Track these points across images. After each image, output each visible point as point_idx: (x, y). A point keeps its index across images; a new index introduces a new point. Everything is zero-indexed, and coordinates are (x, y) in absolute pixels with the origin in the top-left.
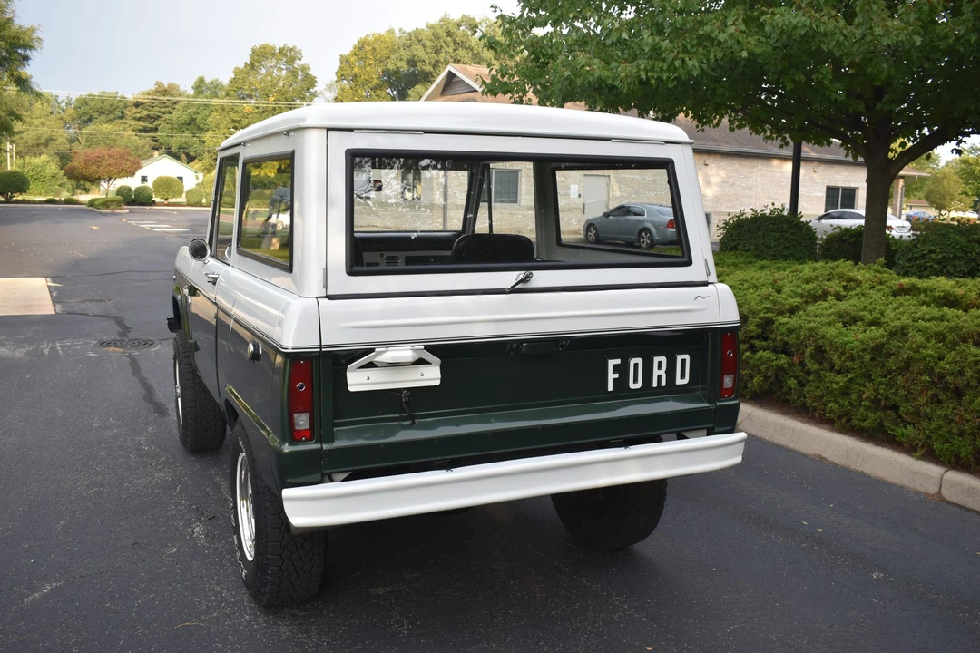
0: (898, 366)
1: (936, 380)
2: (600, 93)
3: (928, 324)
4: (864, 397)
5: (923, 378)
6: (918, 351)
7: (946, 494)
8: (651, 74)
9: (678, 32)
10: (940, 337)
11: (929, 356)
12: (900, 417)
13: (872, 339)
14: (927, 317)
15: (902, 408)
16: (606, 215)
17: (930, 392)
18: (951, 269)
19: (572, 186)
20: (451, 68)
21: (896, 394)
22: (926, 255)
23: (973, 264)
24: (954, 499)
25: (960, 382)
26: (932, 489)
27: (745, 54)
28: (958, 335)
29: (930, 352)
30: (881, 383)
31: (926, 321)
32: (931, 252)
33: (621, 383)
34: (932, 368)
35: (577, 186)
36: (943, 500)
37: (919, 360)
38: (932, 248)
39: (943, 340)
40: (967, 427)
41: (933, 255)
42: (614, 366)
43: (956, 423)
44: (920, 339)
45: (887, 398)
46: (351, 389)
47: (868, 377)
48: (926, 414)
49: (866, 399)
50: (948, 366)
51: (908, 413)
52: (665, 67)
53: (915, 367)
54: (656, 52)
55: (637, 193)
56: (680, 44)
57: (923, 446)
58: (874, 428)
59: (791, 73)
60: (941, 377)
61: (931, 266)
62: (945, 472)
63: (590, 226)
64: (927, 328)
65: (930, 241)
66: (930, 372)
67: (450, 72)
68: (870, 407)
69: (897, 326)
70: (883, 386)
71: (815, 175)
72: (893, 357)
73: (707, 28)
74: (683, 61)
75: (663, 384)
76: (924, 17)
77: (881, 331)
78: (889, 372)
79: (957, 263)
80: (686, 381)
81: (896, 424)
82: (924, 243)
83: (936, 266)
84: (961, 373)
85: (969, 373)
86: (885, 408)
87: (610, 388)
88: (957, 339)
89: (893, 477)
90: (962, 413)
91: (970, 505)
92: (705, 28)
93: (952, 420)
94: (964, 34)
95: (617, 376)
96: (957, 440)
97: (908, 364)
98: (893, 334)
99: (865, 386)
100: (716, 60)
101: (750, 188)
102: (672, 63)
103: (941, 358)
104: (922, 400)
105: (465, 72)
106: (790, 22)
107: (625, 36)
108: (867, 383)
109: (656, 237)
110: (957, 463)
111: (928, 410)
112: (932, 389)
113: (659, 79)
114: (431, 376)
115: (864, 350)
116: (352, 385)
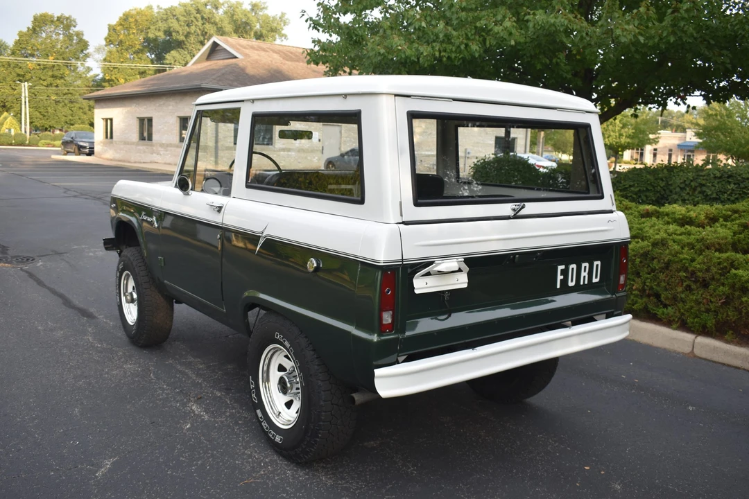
0: (660, 266)
1: (689, 275)
2: (405, 67)
3: (680, 237)
4: (634, 288)
5: (681, 274)
6: (676, 256)
7: (697, 352)
8: (443, 54)
9: (462, 24)
10: (691, 246)
11: (685, 259)
12: (660, 301)
13: (642, 248)
14: (678, 232)
15: (663, 295)
17: (685, 284)
18: (644, 199)
20: (215, 39)
21: (658, 285)
22: (626, 188)
23: (658, 195)
24: (704, 355)
25: (708, 276)
26: (687, 350)
27: (513, 43)
28: (703, 244)
29: (685, 256)
30: (647, 278)
31: (678, 235)
32: (630, 186)
33: (564, 282)
34: (687, 268)
36: (695, 356)
37: (677, 262)
38: (632, 183)
39: (693, 248)
40: (712, 307)
41: (632, 189)
42: (562, 270)
43: (703, 304)
44: (676, 247)
45: (651, 288)
46: (417, 292)
47: (638, 274)
48: (681, 298)
49: (635, 290)
50: (698, 266)
51: (667, 298)
52: (454, 49)
53: (674, 266)
54: (448, 38)
56: (463, 33)
57: (677, 321)
58: (640, 309)
59: (541, 57)
60: (693, 273)
61: (631, 196)
62: (696, 337)
63: (329, 163)
64: (680, 240)
65: (630, 179)
66: (686, 270)
67: (214, 42)
68: (638, 295)
69: (659, 239)
70: (649, 280)
72: (655, 260)
73: (483, 22)
74: (467, 45)
75: (586, 282)
76: (643, 23)
77: (646, 242)
78: (653, 270)
79: (648, 194)
80: (597, 280)
81: (657, 306)
82: (625, 180)
83: (635, 196)
84: (708, 270)
85: (714, 270)
86: (649, 296)
87: (558, 287)
88: (703, 248)
89: (657, 342)
90: (708, 297)
91: (716, 359)
92: (482, 22)
93: (700, 303)
94: (666, 36)
95: (562, 277)
96: (704, 316)
97: (667, 265)
98: (655, 244)
99: (634, 281)
100: (491, 46)
102: (459, 47)
103: (693, 260)
104: (680, 289)
105: (227, 42)
106: (547, 22)
107: (424, 24)
108: (636, 279)
110: (704, 331)
111: (683, 296)
112: (685, 281)
113: (449, 58)
114: (461, 281)
115: (635, 256)
116: (417, 289)
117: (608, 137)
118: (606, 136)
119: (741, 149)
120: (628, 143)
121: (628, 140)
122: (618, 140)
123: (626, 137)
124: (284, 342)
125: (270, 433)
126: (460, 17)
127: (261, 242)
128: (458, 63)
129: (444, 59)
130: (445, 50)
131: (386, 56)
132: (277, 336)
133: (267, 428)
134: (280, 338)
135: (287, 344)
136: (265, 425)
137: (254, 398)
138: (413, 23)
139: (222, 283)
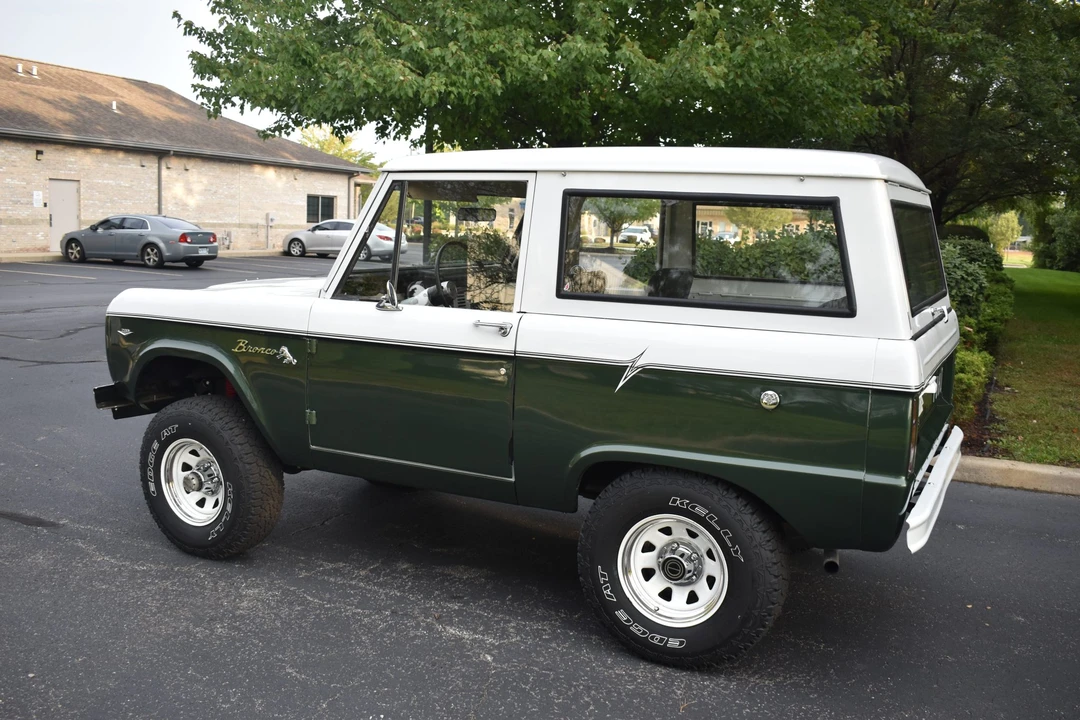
16: (94, 228)
19: (35, 193)
35: (41, 193)
55: (112, 201)
63: (70, 241)
71: (296, 183)
101: (233, 197)
109: (167, 254)
124: (693, 507)
125: (652, 638)
126: (471, 37)
127: (629, 374)
128: (470, 102)
129: (452, 96)
130: (453, 84)
131: (375, 89)
132: (675, 501)
133: (644, 633)
134: (682, 504)
135: (700, 510)
136: (636, 629)
137: (608, 596)
138: (408, 42)
139: (512, 439)
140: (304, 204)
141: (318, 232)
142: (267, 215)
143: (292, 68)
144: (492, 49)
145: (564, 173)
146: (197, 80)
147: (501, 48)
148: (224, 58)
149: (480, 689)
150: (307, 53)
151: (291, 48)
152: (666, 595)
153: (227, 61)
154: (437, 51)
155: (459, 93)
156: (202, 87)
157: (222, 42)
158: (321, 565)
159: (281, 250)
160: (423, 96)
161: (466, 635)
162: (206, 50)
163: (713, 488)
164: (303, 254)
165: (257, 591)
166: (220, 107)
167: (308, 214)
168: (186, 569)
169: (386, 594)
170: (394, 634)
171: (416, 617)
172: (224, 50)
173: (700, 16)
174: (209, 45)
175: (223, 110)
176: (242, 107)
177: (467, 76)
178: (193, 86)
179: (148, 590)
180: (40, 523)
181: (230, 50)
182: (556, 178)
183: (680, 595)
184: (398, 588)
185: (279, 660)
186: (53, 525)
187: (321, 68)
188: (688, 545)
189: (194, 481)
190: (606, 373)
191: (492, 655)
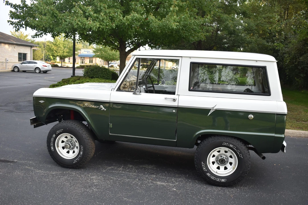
71: (15, 49)
117: (59, 53)
118: (58, 52)
119: (110, 57)
120: (67, 55)
121: (67, 54)
122: (63, 54)
123: (66, 53)
124: (229, 145)
125: (217, 180)
126: (106, 11)
127: (212, 111)
128: (105, 30)
129: (101, 28)
130: (101, 25)
131: (80, 26)
132: (224, 144)
133: (215, 178)
134: (226, 144)
135: (231, 146)
136: (213, 178)
137: (205, 170)
138: (88, 12)
139: (176, 130)
140: (17, 55)
141: (23, 64)
142: (6, 59)
143: (51, 18)
144: (111, 15)
145: (190, 57)
146: (11, 20)
147: (114, 15)
148: (19, 13)
149: (180, 198)
150: (56, 14)
151: (51, 12)
152: (218, 168)
153: (20, 14)
154: (95, 15)
155: (103, 27)
156: (11, 21)
157: (18, 8)
158: (107, 168)
159: (11, 70)
160: (93, 28)
161: (164, 184)
162: (14, 10)
163: (234, 140)
164: (19, 71)
165: (95, 177)
166: (19, 28)
167: (19, 59)
168: (67, 172)
169: (133, 174)
170: (144, 186)
171: (146, 180)
172: (19, 10)
173: (173, 9)
174: (14, 8)
175: (20, 29)
176: (26, 28)
177: (105, 22)
178: (8, 21)
179: (62, 180)
180: (8, 162)
181: (21, 10)
182: (188, 59)
183: (222, 168)
184: (134, 172)
185: (120, 196)
186: (13, 162)
187: (60, 18)
188: (225, 155)
189: (69, 146)
190: (205, 111)
191: (175, 189)
